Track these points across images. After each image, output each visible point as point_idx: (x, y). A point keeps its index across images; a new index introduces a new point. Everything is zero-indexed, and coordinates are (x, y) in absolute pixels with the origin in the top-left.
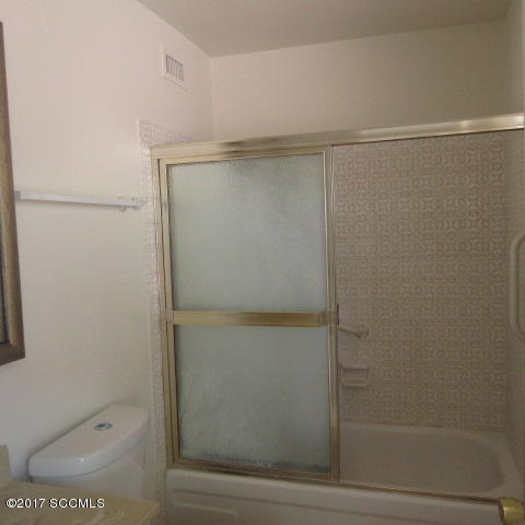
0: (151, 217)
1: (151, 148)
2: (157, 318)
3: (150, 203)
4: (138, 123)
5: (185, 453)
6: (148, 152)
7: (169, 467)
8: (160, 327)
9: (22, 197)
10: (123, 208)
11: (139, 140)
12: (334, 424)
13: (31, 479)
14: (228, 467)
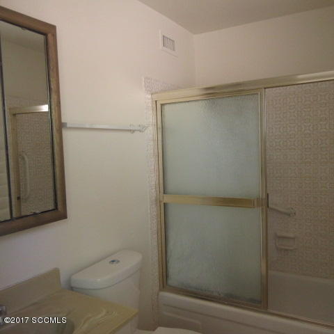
0: (151, 136)
1: (152, 94)
2: (154, 198)
3: (151, 128)
4: (143, 79)
5: (170, 282)
6: (150, 96)
7: (160, 290)
8: (156, 204)
9: (68, 126)
10: (133, 131)
11: (144, 89)
12: (264, 272)
13: (72, 288)
14: (196, 294)
